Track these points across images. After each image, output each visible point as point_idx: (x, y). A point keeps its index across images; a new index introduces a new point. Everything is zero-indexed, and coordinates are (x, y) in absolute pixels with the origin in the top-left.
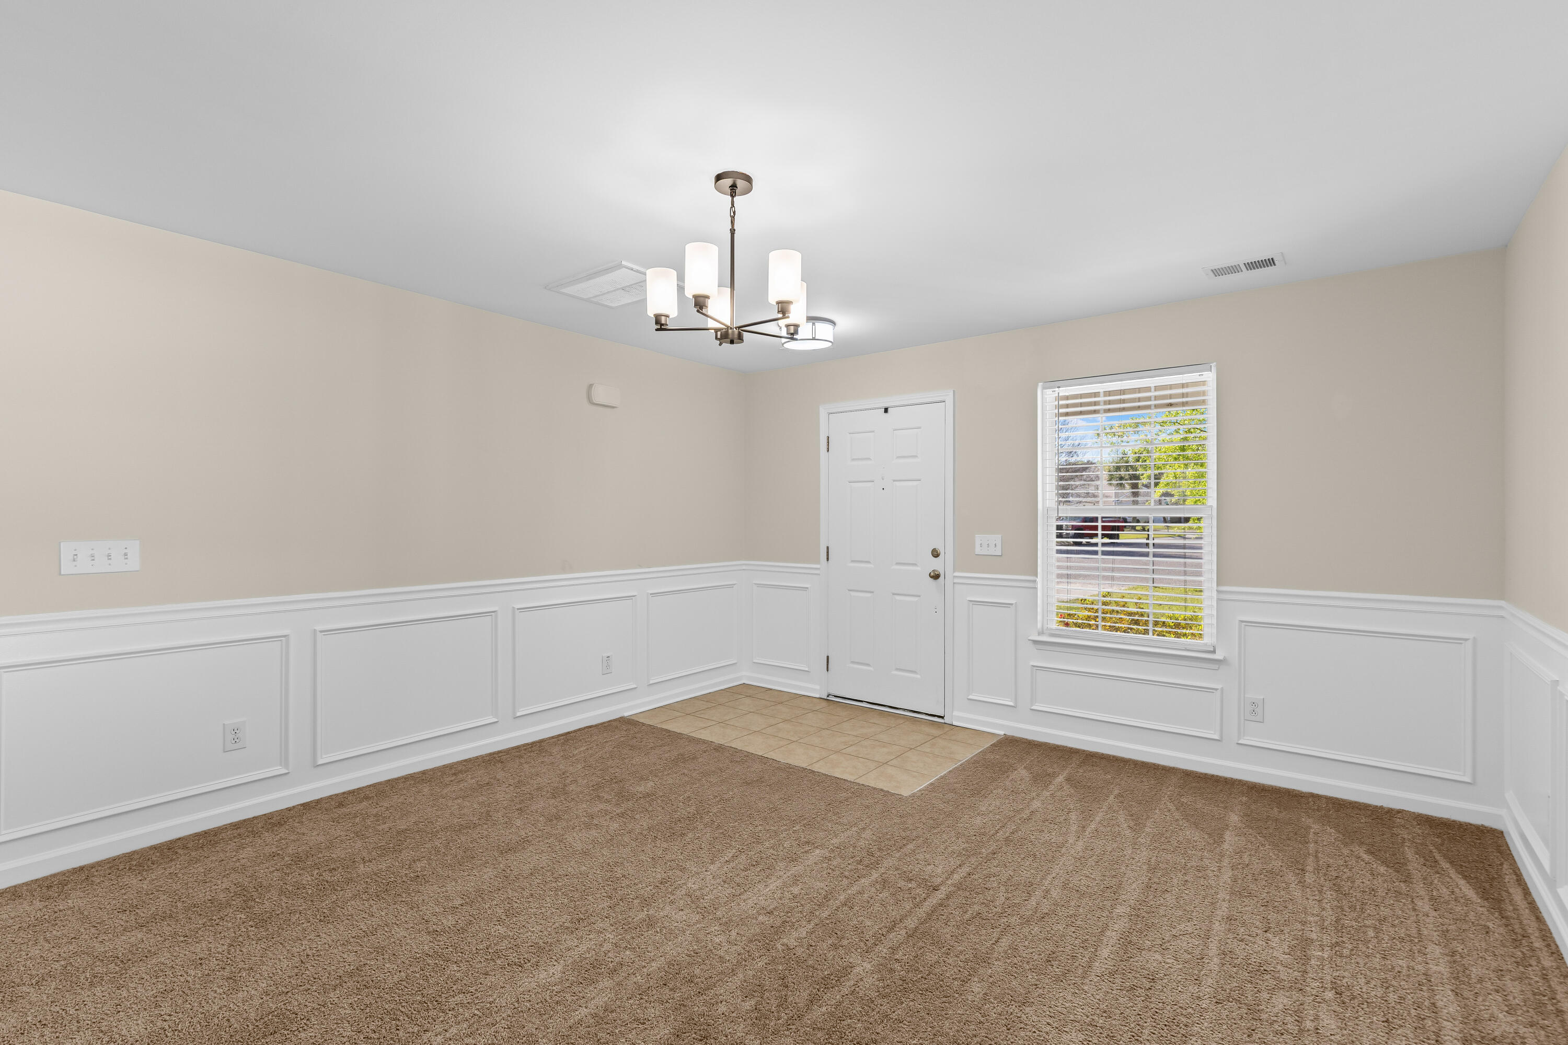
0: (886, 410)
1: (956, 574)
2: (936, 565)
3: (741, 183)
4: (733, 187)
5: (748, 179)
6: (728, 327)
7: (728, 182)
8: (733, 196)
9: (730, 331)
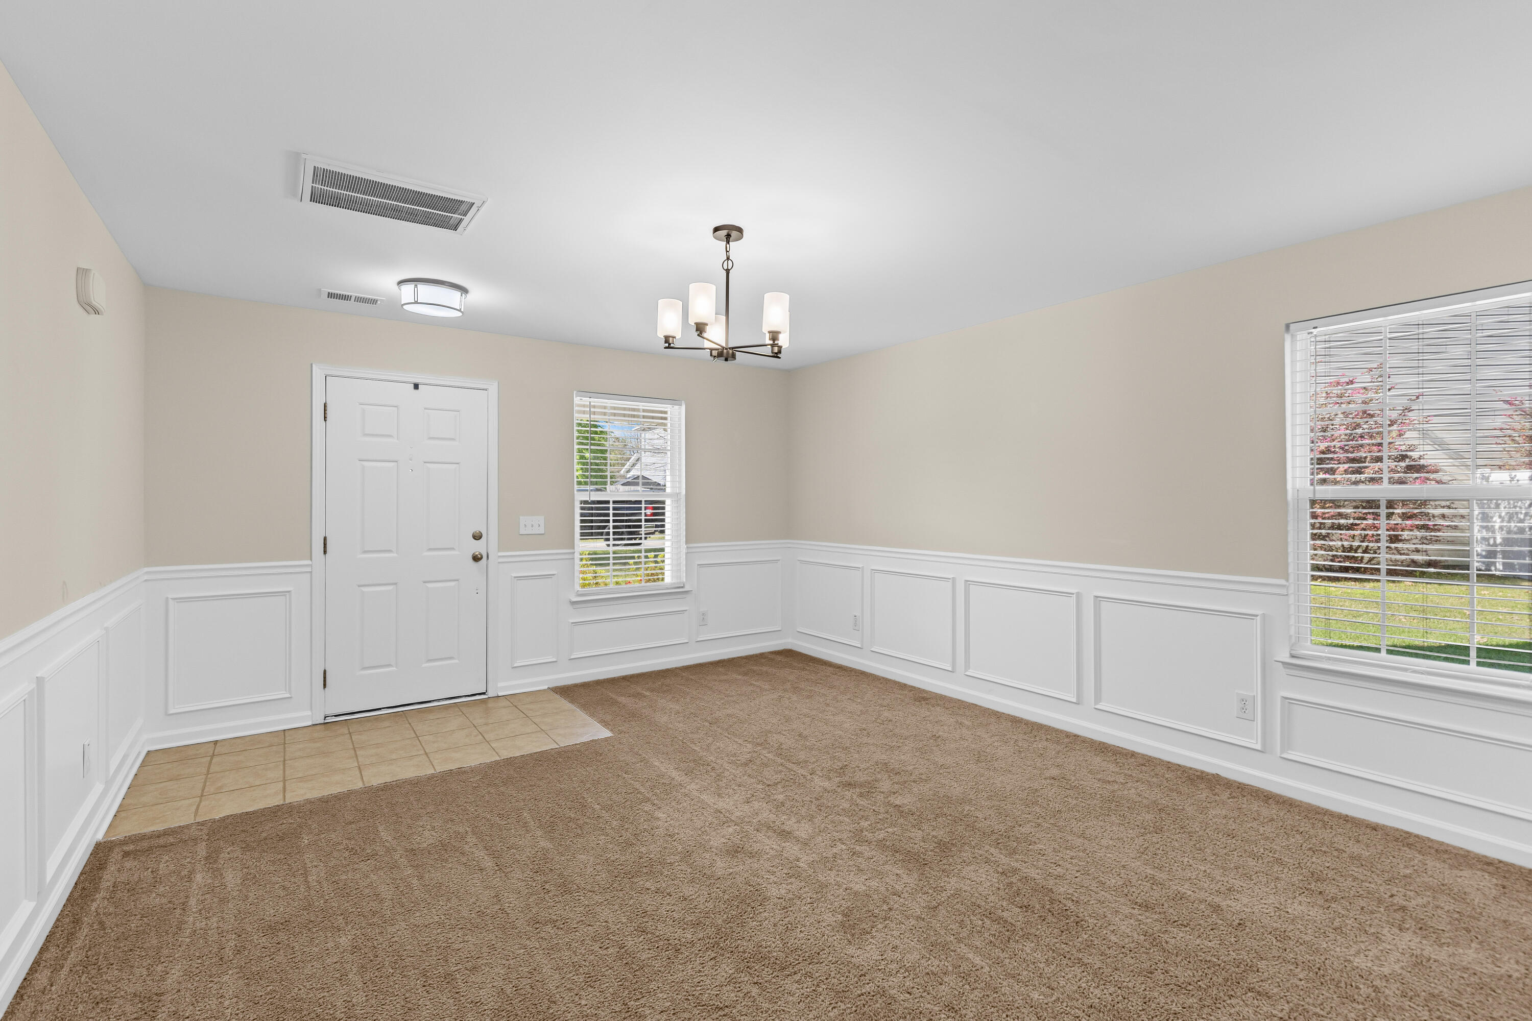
0: (416, 386)
1: (500, 554)
2: (479, 547)
3: (734, 234)
4: (728, 236)
5: (740, 230)
6: (723, 347)
7: (724, 232)
8: (728, 242)
9: (725, 351)
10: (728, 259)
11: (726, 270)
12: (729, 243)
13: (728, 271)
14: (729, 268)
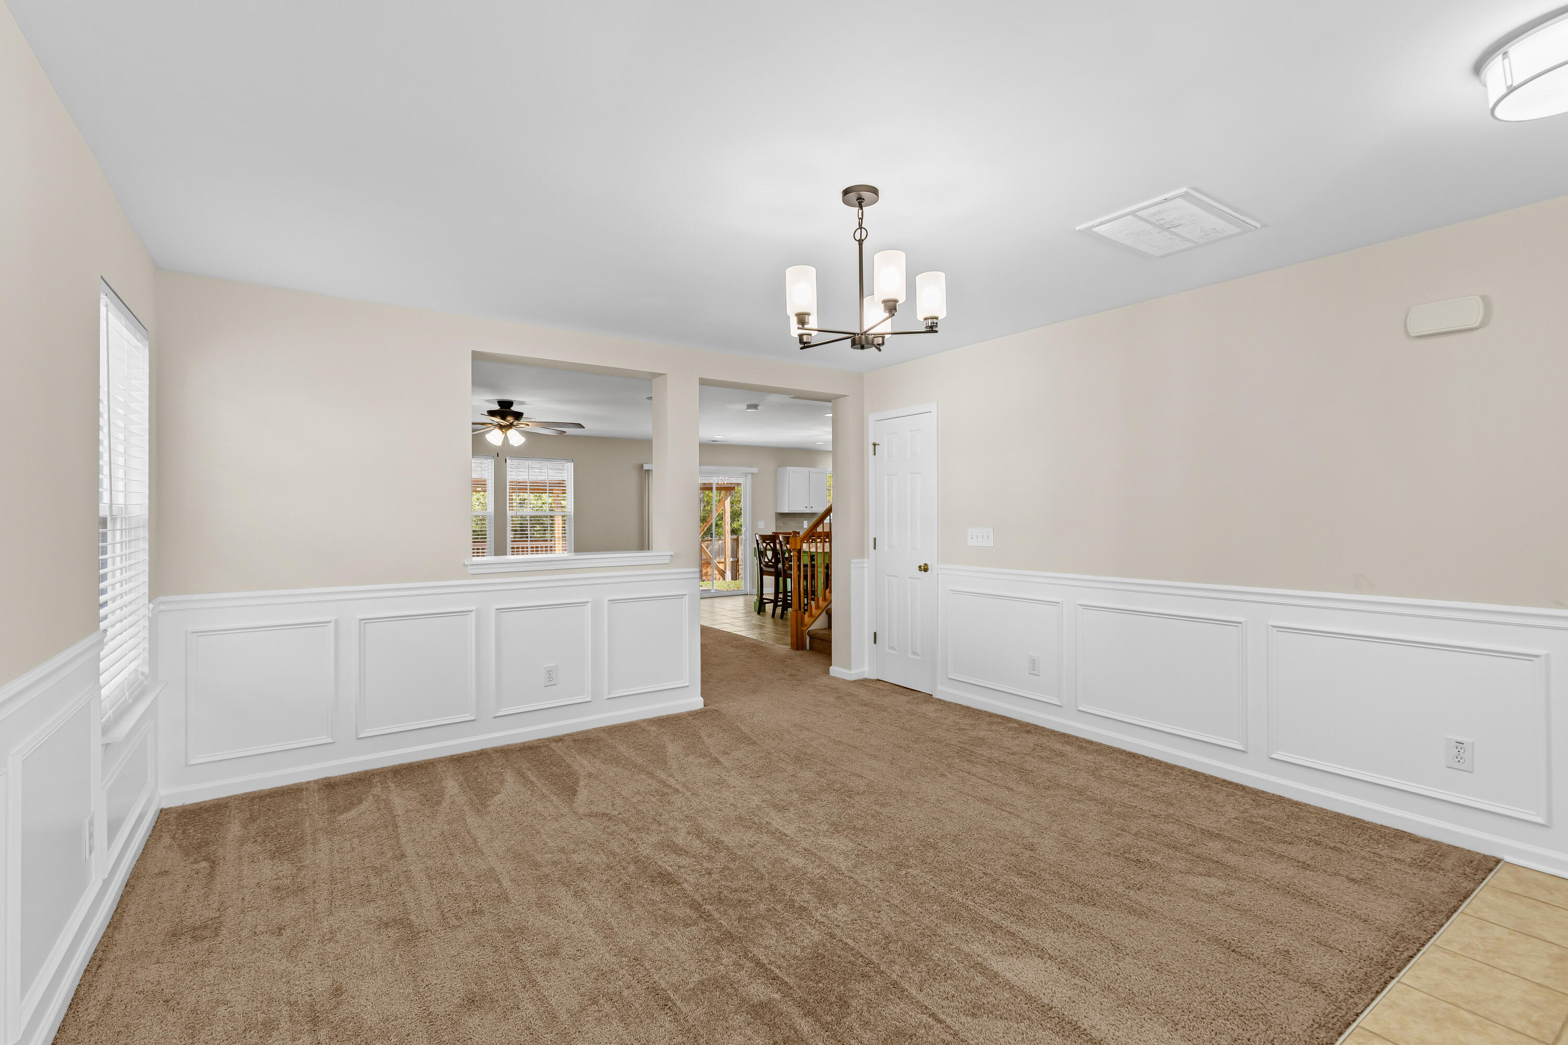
3: (867, 195)
4: (860, 199)
7: (855, 196)
8: (861, 207)
10: (861, 227)
11: (859, 241)
12: (862, 209)
13: (861, 242)
14: (863, 238)
